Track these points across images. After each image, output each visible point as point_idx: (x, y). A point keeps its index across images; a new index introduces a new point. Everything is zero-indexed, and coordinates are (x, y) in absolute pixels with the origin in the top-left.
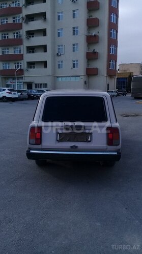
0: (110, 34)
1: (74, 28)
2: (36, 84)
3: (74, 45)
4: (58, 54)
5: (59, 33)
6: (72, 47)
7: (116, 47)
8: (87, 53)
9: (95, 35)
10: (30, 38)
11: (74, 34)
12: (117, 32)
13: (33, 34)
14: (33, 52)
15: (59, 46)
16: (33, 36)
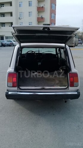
0: (51, 7)
1: (29, 2)
2: (6, 37)
3: (29, 12)
4: (19, 18)
5: (20, 5)
6: (28, 13)
7: (55, 14)
8: (38, 18)
9: (42, 7)
10: (2, 8)
11: (30, 5)
12: (55, 5)
13: (4, 5)
14: (4, 16)
15: (20, 13)
16: (3, 6)
